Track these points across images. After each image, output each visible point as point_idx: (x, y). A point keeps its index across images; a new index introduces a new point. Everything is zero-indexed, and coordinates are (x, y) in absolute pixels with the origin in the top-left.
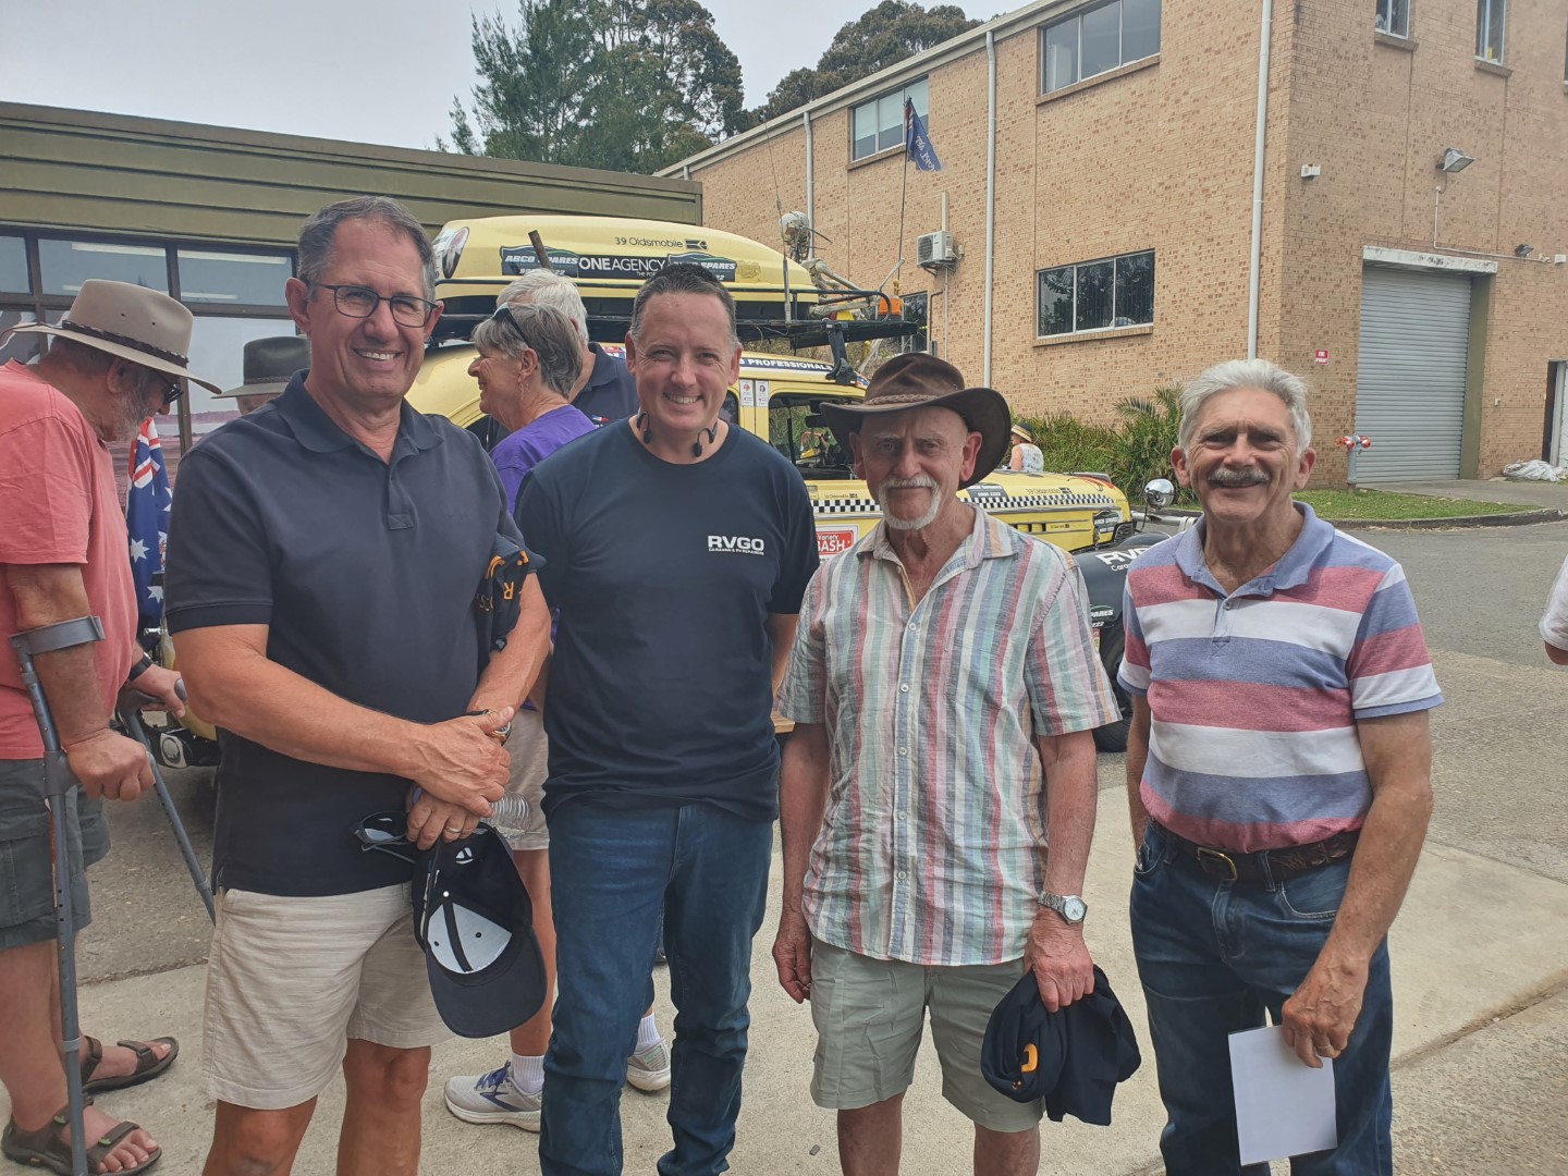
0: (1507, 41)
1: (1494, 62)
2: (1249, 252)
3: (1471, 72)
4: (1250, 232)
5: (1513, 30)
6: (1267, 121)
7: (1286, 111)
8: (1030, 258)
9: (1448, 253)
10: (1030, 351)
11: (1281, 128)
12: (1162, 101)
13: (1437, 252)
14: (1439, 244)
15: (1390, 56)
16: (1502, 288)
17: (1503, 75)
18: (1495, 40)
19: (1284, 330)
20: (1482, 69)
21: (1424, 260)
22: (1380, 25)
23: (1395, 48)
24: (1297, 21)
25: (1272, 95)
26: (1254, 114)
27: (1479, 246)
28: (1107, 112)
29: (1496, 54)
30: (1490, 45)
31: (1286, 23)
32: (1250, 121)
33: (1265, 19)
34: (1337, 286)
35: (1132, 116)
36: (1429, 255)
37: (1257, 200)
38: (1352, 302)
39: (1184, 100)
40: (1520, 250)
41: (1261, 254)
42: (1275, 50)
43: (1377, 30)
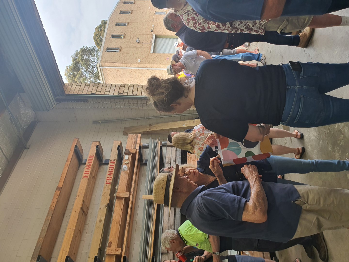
0: (120, 34)
1: (123, 36)
2: (151, 70)
3: (125, 39)
4: (148, 70)
5: (118, 33)
6: (131, 67)
7: (130, 64)
9: (152, 41)
11: (132, 65)
13: (152, 43)
14: (150, 43)
15: (122, 50)
16: (157, 34)
17: (125, 35)
18: (120, 36)
19: (163, 64)
20: (124, 38)
21: (153, 44)
22: (117, 52)
23: (121, 50)
24: (117, 63)
25: (127, 66)
26: (130, 69)
27: (151, 37)
29: (122, 36)
30: (120, 37)
31: (117, 65)
32: (131, 70)
33: (116, 68)
34: (157, 57)
36: (152, 44)
37: (143, 68)
38: (159, 54)
40: (151, 31)
41: (151, 68)
42: (120, 66)
43: (118, 52)
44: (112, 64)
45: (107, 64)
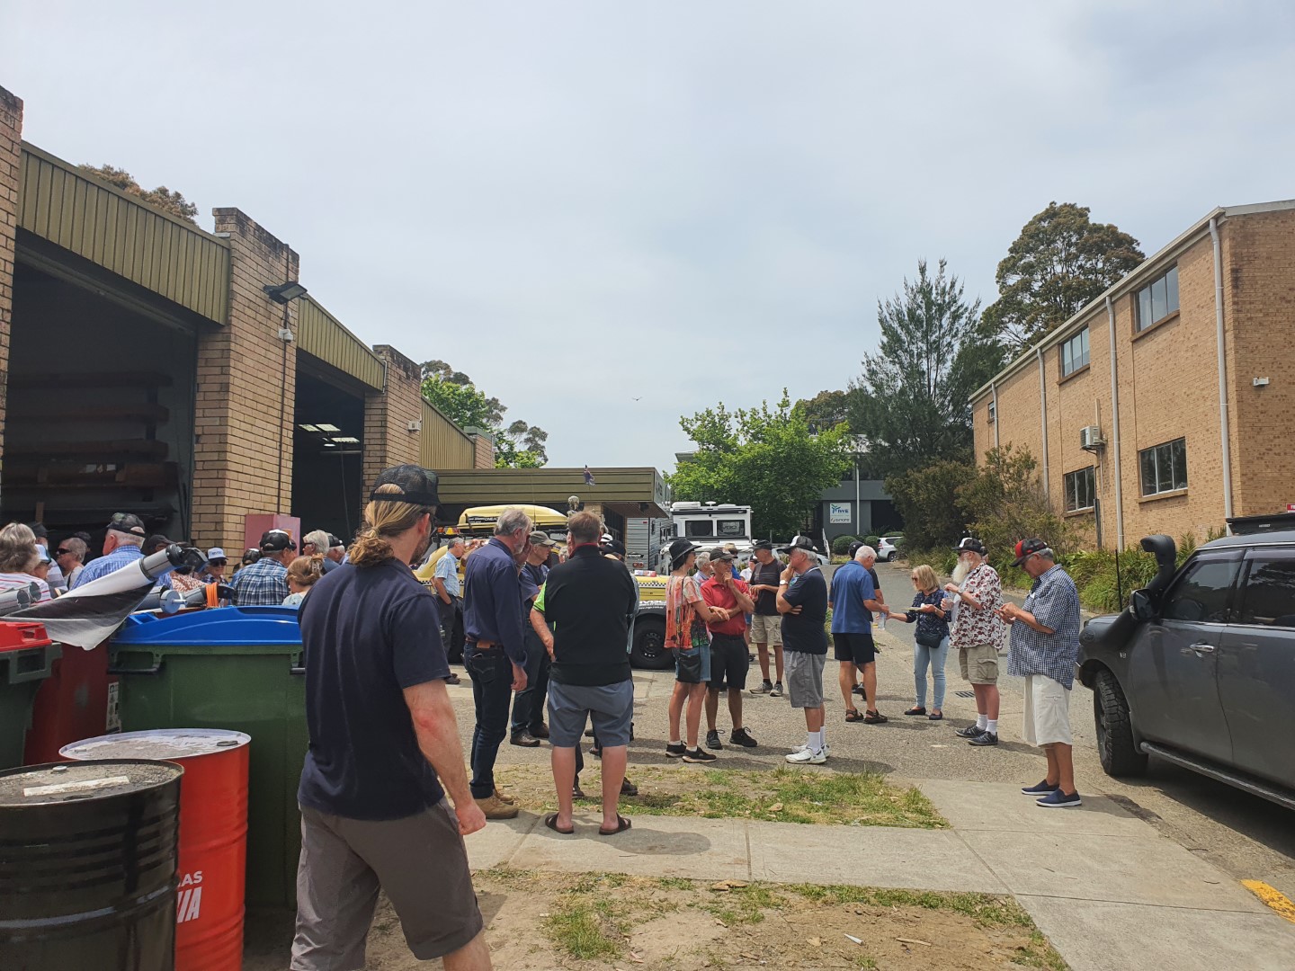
6: (1225, 352)
7: (1233, 345)
8: (1134, 442)
10: (1138, 508)
11: (1232, 356)
12: (1182, 339)
24: (1236, 287)
25: (1226, 335)
28: (1161, 346)
31: (1230, 289)
33: (1220, 287)
35: (1172, 348)
37: (1224, 404)
39: (1192, 337)
41: (1230, 440)
42: (1226, 306)
44: (1227, 268)
45: (1227, 244)
